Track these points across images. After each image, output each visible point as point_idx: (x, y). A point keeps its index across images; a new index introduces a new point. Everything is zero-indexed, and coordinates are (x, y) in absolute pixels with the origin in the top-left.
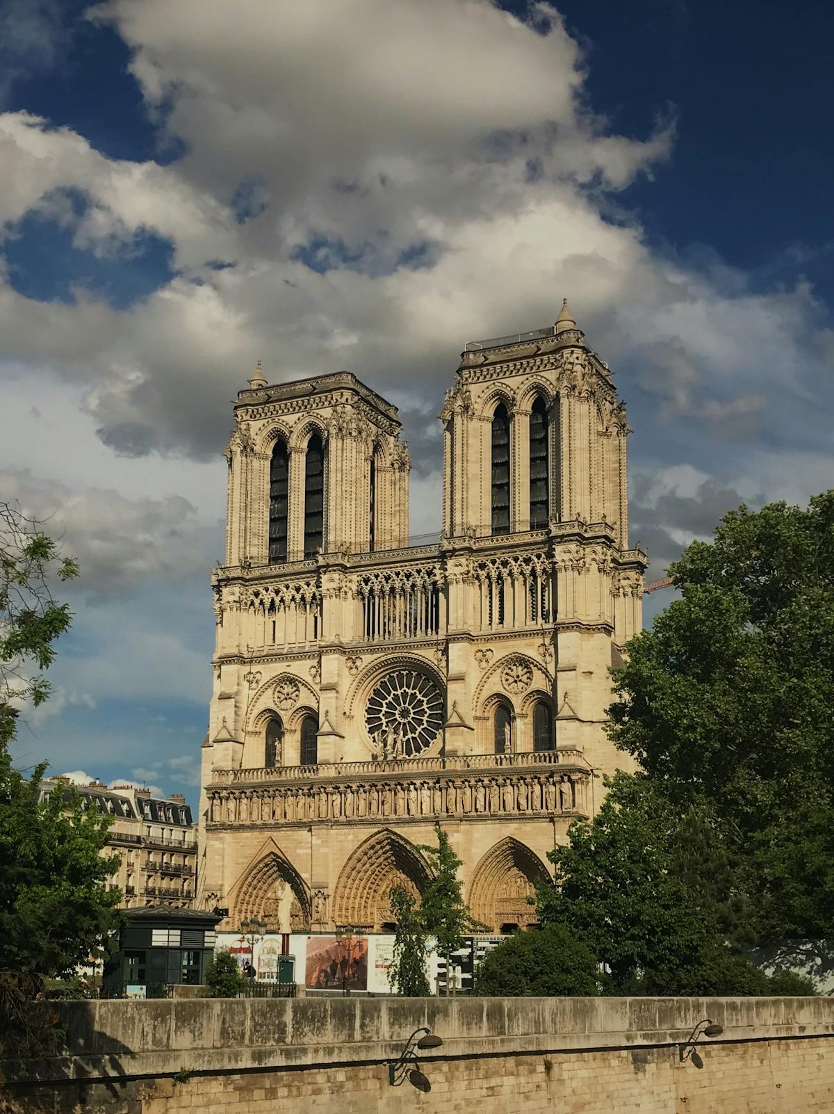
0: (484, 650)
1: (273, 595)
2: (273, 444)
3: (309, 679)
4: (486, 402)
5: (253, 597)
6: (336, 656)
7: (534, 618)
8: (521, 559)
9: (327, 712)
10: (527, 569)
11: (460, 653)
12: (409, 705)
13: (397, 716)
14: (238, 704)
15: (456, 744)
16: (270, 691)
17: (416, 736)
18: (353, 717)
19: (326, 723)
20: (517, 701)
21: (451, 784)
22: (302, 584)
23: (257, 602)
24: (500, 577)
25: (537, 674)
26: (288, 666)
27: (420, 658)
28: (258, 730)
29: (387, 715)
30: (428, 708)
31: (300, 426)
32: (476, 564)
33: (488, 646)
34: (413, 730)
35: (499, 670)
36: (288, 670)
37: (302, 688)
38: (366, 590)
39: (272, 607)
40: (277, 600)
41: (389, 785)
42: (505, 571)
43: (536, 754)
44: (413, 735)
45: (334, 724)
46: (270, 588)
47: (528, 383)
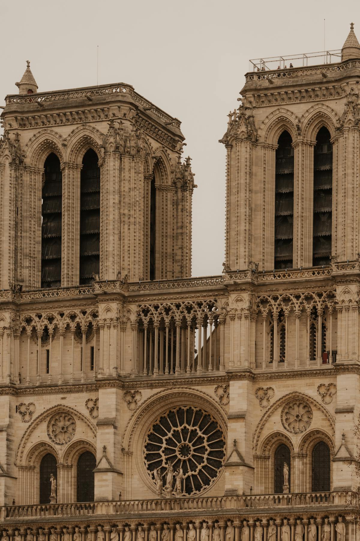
0: (265, 387)
1: (46, 322)
2: (44, 157)
3: (86, 412)
4: (270, 129)
5: (24, 324)
6: (114, 390)
7: (313, 357)
8: (302, 296)
9: (105, 448)
10: (309, 307)
11: (241, 391)
12: (190, 442)
13: (177, 453)
14: (10, 438)
15: (236, 483)
16: (44, 425)
17: (196, 473)
18: (132, 453)
19: (104, 460)
20: (296, 441)
21: (229, 523)
22: (77, 311)
23: (29, 329)
24: (281, 314)
25: (317, 415)
26: (63, 398)
27: (202, 395)
28: (32, 464)
29: (168, 452)
30: (209, 445)
31: (75, 140)
32: (258, 300)
33: (269, 384)
34: (194, 468)
35: (280, 410)
36: (63, 402)
37: (78, 423)
38: (146, 320)
39: (46, 336)
40: (51, 327)
41: (168, 524)
42: (286, 309)
43: (313, 495)
44: (193, 473)
45: (112, 461)
46: (44, 315)
47: (313, 112)
